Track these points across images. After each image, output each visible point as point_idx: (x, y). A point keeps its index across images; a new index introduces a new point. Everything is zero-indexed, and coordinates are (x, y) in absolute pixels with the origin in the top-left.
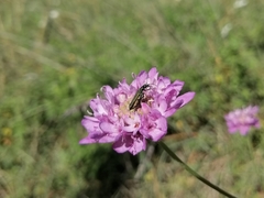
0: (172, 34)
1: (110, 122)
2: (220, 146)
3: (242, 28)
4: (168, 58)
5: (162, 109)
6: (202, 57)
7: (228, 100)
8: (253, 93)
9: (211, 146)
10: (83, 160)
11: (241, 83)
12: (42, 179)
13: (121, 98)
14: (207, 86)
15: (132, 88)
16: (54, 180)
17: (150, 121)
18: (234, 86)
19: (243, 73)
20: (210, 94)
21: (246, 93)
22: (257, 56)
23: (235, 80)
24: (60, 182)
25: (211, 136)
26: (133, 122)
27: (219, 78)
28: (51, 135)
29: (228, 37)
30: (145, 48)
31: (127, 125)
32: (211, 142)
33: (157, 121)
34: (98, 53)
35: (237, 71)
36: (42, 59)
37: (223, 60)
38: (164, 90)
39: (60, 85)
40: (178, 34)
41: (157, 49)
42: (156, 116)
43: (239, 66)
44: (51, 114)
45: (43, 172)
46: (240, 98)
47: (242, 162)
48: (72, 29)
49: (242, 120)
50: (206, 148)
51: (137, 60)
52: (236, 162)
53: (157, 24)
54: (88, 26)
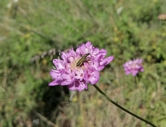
0: (88, 12)
1: (66, 73)
2: (117, 81)
3: (130, 9)
4: (85, 27)
5: (95, 66)
6: (106, 27)
7: (122, 53)
8: (137, 48)
9: (112, 81)
10: (35, 90)
11: (129, 42)
12: (10, 101)
13: (71, 59)
14: (109, 44)
15: (77, 53)
16: (16, 102)
17: (89, 73)
18: (125, 44)
19: (131, 36)
20: (111, 49)
21: (132, 48)
22: (139, 26)
23: (126, 41)
24: (21, 104)
25: (112, 74)
26: (80, 73)
27: (116, 39)
28: (15, 75)
29: (121, 14)
30: (72, 21)
31: (76, 75)
32: (112, 78)
33: (93, 73)
34: (43, 24)
35: (127, 35)
36: (8, 28)
37: (119, 29)
38: (96, 55)
39: (21, 44)
40: (91, 12)
41: (79, 21)
42: (93, 70)
43: (128, 32)
44: (15, 62)
45: (10, 97)
46: (129, 52)
47: (131, 90)
48: (27, 9)
49: (133, 67)
50: (109, 82)
51: (67, 28)
52: (127, 90)
53: (78, 6)
54: (36, 7)
